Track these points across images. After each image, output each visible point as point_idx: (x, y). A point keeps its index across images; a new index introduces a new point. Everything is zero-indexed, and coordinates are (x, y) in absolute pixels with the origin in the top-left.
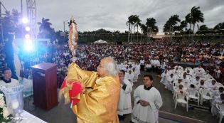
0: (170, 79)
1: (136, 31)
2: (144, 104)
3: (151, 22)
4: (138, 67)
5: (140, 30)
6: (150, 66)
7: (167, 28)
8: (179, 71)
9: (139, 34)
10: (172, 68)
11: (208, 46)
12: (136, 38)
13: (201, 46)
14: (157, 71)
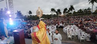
0: (66, 30)
1: (54, 14)
2: (56, 39)
3: (59, 10)
4: (56, 27)
5: (56, 14)
6: (60, 26)
7: (64, 12)
8: (68, 27)
9: (55, 15)
10: (66, 26)
11: (76, 17)
12: (54, 16)
13: (75, 18)
14: (62, 27)
